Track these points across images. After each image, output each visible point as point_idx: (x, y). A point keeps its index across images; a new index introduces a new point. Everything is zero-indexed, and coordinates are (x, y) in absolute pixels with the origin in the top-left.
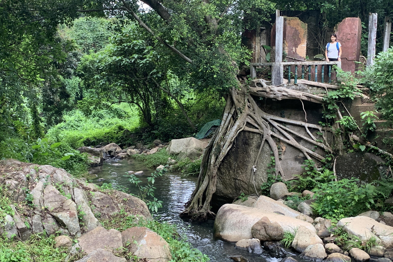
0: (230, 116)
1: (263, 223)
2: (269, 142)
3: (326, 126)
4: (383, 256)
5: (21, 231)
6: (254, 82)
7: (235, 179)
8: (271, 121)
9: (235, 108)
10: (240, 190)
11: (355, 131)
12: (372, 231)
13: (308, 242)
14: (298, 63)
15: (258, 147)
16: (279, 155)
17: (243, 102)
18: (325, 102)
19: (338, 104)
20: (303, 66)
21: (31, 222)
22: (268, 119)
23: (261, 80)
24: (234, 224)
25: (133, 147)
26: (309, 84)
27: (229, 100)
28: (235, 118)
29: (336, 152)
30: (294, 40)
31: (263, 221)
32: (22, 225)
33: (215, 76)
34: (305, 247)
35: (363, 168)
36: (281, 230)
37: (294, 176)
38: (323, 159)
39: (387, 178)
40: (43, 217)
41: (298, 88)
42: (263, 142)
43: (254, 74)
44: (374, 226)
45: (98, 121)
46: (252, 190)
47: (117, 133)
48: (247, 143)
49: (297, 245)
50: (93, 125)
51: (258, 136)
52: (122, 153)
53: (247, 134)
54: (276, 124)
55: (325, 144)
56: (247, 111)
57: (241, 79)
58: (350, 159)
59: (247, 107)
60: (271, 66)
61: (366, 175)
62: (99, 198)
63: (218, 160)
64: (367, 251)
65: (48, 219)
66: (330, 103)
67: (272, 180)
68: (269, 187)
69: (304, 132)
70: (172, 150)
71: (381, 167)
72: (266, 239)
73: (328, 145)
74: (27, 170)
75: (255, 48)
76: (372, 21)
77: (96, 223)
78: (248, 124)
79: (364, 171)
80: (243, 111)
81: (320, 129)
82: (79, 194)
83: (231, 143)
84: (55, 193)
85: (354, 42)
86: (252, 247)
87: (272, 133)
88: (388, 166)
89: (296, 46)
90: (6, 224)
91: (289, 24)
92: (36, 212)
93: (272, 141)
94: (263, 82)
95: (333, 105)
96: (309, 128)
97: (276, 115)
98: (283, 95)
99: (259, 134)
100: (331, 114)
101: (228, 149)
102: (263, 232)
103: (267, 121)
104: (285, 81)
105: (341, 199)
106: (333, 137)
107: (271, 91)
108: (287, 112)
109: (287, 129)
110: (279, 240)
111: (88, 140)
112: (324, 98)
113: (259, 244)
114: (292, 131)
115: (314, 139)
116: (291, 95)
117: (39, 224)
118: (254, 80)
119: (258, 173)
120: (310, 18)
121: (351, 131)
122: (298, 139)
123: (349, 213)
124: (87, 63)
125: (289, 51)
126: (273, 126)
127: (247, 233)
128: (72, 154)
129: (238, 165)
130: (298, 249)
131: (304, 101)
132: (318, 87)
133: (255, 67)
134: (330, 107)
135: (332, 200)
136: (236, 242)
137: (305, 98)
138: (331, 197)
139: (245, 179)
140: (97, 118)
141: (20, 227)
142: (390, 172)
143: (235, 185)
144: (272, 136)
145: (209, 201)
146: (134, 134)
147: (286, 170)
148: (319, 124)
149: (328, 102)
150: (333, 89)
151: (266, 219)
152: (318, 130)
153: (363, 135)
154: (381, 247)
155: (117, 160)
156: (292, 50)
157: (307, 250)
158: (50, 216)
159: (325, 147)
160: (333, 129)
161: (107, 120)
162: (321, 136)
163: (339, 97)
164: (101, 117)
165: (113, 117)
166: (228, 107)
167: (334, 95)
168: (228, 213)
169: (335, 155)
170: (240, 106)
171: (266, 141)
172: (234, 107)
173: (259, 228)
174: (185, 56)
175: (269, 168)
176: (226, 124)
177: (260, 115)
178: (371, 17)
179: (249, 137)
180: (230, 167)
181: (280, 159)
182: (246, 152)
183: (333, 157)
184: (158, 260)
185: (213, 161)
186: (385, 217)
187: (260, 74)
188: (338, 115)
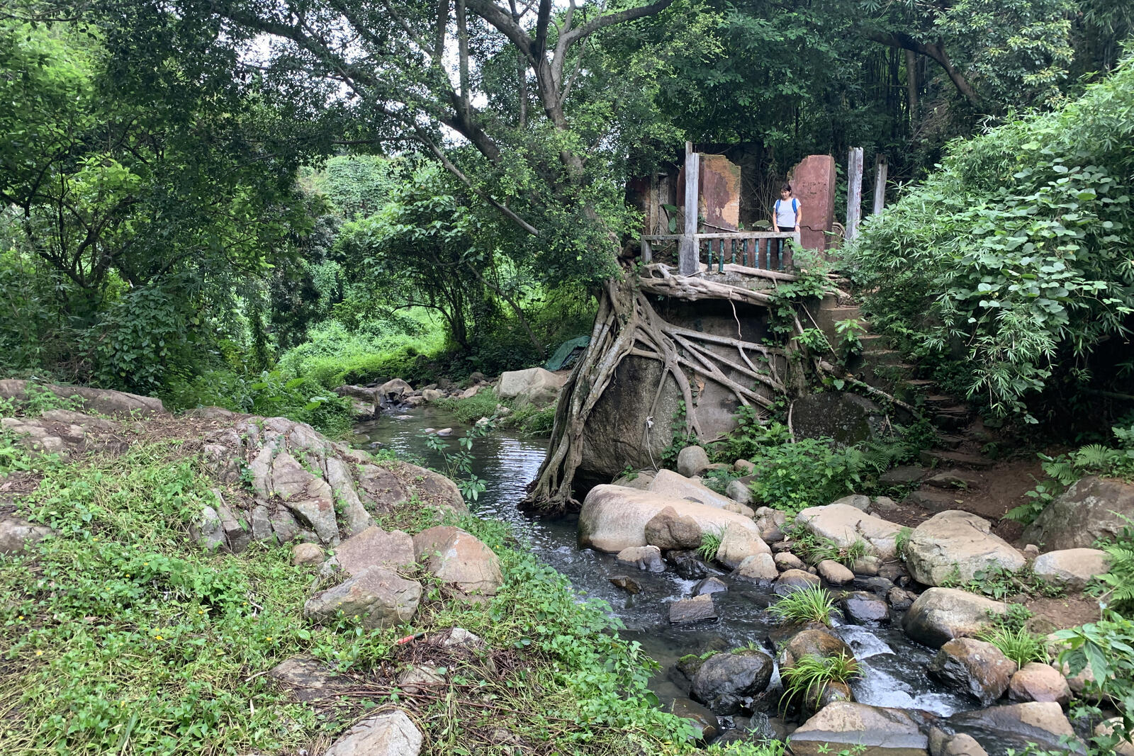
0: (607, 329)
1: (666, 518)
2: (676, 374)
3: (775, 346)
4: (878, 575)
5: (232, 536)
6: (647, 269)
7: (616, 441)
8: (678, 338)
9: (615, 315)
10: (624, 460)
11: (825, 354)
12: (857, 531)
13: (745, 551)
14: (725, 235)
16: (693, 397)
17: (628, 304)
18: (772, 304)
19: (796, 307)
20: (734, 240)
21: (249, 519)
22: (674, 334)
23: (660, 265)
24: (615, 521)
25: (434, 385)
26: (744, 271)
27: (604, 300)
28: (614, 332)
29: (793, 392)
30: (718, 195)
31: (665, 513)
32: (233, 525)
33: (579, 258)
34: (740, 560)
35: (841, 420)
36: (698, 529)
38: (771, 405)
39: (882, 437)
40: (272, 511)
41: (726, 279)
42: (665, 375)
43: (648, 255)
44: (860, 521)
45: (370, 340)
46: (645, 460)
47: (405, 361)
48: (636, 377)
49: (725, 556)
50: (361, 347)
51: (656, 364)
52: (413, 397)
53: (636, 361)
54: (686, 343)
55: (773, 378)
56: (635, 320)
57: (625, 264)
58: (817, 404)
59: (635, 313)
60: (677, 241)
61: (846, 432)
62: (372, 476)
63: (584, 408)
64: (848, 566)
65: (281, 513)
66: (781, 306)
67: (681, 443)
68: (676, 455)
69: (737, 357)
70: (503, 390)
71: (872, 418)
72: (670, 546)
73: (779, 379)
74: (243, 427)
75: (649, 210)
76: (854, 162)
77: (366, 520)
78: (638, 343)
79: (842, 425)
80: (629, 320)
81: (765, 350)
82: (337, 469)
83: (608, 376)
84: (293, 467)
85: (822, 198)
86: (646, 561)
87: (679, 359)
88: (884, 416)
89: (722, 206)
90: (204, 522)
91: (709, 167)
92: (258, 501)
93: (680, 374)
94: (664, 268)
95: (787, 309)
96: (744, 349)
97: (688, 327)
98: (700, 292)
99: (657, 360)
100: (784, 324)
101: (604, 387)
102: (665, 534)
103: (671, 337)
104: (702, 267)
105: (803, 475)
106: (787, 366)
107: (679, 284)
108: (706, 322)
109: (707, 352)
110: (693, 548)
111: (352, 373)
112: (770, 297)
113: (658, 554)
114: (715, 356)
115: (754, 369)
116: (712, 292)
117: (265, 522)
118: (648, 266)
119: (656, 429)
120: (745, 156)
121: (819, 355)
122: (727, 369)
123: (817, 498)
124: (351, 236)
125: (708, 215)
126: (683, 347)
127: (637, 536)
128: (325, 399)
129: (621, 417)
130: (728, 563)
131: (735, 301)
132: (760, 277)
133: (649, 242)
134: (781, 313)
135: (787, 476)
136: (617, 553)
137: (738, 298)
138: (784, 472)
139: (633, 441)
140: (369, 335)
141: (229, 529)
142: (888, 426)
143: (615, 450)
144: (680, 364)
145: (570, 480)
146: (435, 362)
147: (705, 424)
148: (762, 343)
149: (778, 303)
150: (786, 281)
151: (672, 510)
152: (760, 353)
153: (840, 361)
154: (874, 559)
155: (405, 410)
156: (714, 212)
157: (743, 565)
158: (284, 508)
159: (774, 384)
160: (786, 351)
161: (387, 338)
162: (767, 364)
163: (797, 295)
164: (376, 332)
165: (398, 333)
166: (602, 313)
167: (788, 291)
168: (603, 501)
169: (791, 398)
170: (622, 310)
171: (670, 373)
172: (612, 313)
173: (658, 526)
174: (525, 223)
175: (675, 420)
176: (600, 344)
177: (658, 327)
178: (852, 154)
179: (640, 365)
180: (607, 420)
181: (695, 405)
182: (635, 393)
183: (788, 400)
184: (479, 585)
185: (576, 408)
186: (880, 505)
187: (659, 255)
188: (796, 327)
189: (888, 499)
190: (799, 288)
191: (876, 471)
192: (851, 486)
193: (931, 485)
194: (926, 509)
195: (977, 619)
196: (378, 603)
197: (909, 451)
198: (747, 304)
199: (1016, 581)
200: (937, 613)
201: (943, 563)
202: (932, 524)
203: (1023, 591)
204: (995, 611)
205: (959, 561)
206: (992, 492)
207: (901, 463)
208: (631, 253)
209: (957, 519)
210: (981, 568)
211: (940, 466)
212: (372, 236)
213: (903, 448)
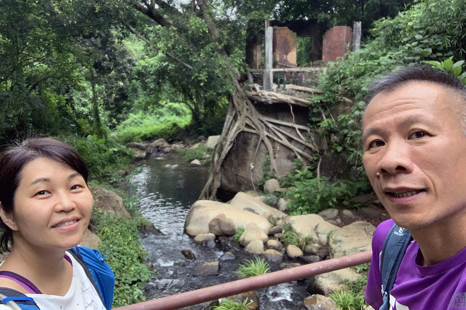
0: (232, 118)
1: (218, 220)
2: (265, 141)
3: (313, 128)
4: (315, 254)
6: (249, 87)
7: (237, 175)
8: (266, 123)
9: (236, 110)
10: (241, 185)
11: (335, 133)
12: (315, 230)
13: (254, 238)
14: (287, 70)
15: (256, 146)
16: (274, 154)
17: (242, 105)
18: (311, 105)
19: (323, 107)
20: (291, 72)
24: (197, 220)
26: (296, 89)
27: (231, 102)
28: (235, 118)
30: (285, 48)
34: (249, 242)
35: (340, 167)
36: (233, 226)
37: (286, 173)
38: (311, 158)
41: (287, 92)
42: (259, 142)
43: (251, 79)
44: (318, 224)
46: (250, 185)
48: (246, 143)
51: (256, 136)
52: (168, 148)
53: (246, 134)
54: (270, 126)
55: (313, 144)
56: (245, 113)
57: (241, 84)
58: (331, 159)
59: (245, 109)
60: (262, 73)
61: (342, 174)
63: (220, 158)
64: (301, 249)
66: (315, 107)
67: (267, 177)
68: (264, 184)
69: (295, 133)
70: (208, 146)
71: (354, 167)
72: (219, 234)
73: (315, 145)
75: (256, 55)
76: (356, 30)
78: (247, 126)
79: (340, 170)
80: (242, 113)
81: (309, 130)
83: (231, 142)
85: (341, 49)
86: (206, 241)
87: (267, 133)
89: (287, 54)
93: (267, 141)
94: (257, 86)
95: (318, 108)
96: (300, 130)
97: (272, 117)
98: (273, 99)
99: (256, 134)
100: (317, 117)
101: (229, 148)
102: (217, 228)
103: (263, 122)
104: (274, 86)
106: (319, 139)
107: (263, 95)
108: (280, 115)
109: (280, 130)
110: (231, 236)
112: (310, 102)
113: (213, 238)
114: (284, 132)
115: (303, 139)
116: (279, 99)
118: (250, 85)
119: (256, 170)
121: (333, 133)
122: (290, 139)
125: (280, 59)
126: (269, 128)
127: (206, 228)
129: (238, 163)
130: (243, 244)
131: (293, 105)
132: (305, 92)
133: (252, 73)
134: (315, 110)
135: (300, 197)
136: (195, 236)
137: (293, 102)
139: (244, 176)
143: (237, 180)
144: (267, 136)
148: (307, 126)
149: (313, 105)
150: (319, 94)
152: (306, 131)
153: (341, 137)
154: (317, 245)
155: (162, 154)
156: (283, 57)
157: (249, 246)
159: (312, 147)
160: (319, 131)
161: (166, 117)
162: (310, 137)
163: (321, 101)
166: (230, 110)
167: (316, 99)
170: (239, 108)
171: (262, 141)
173: (214, 224)
174: (185, 64)
175: (265, 165)
176: (229, 125)
177: (257, 118)
178: (355, 25)
179: (248, 137)
180: (232, 164)
181: (275, 158)
182: (245, 151)
183: (320, 156)
185: (216, 158)
187: (258, 79)
188: (322, 118)
190: (323, 98)
191: (349, 196)
193: (374, 205)
198: (298, 106)
207: (364, 192)
208: (243, 79)
209: (360, 226)
212: (151, 67)
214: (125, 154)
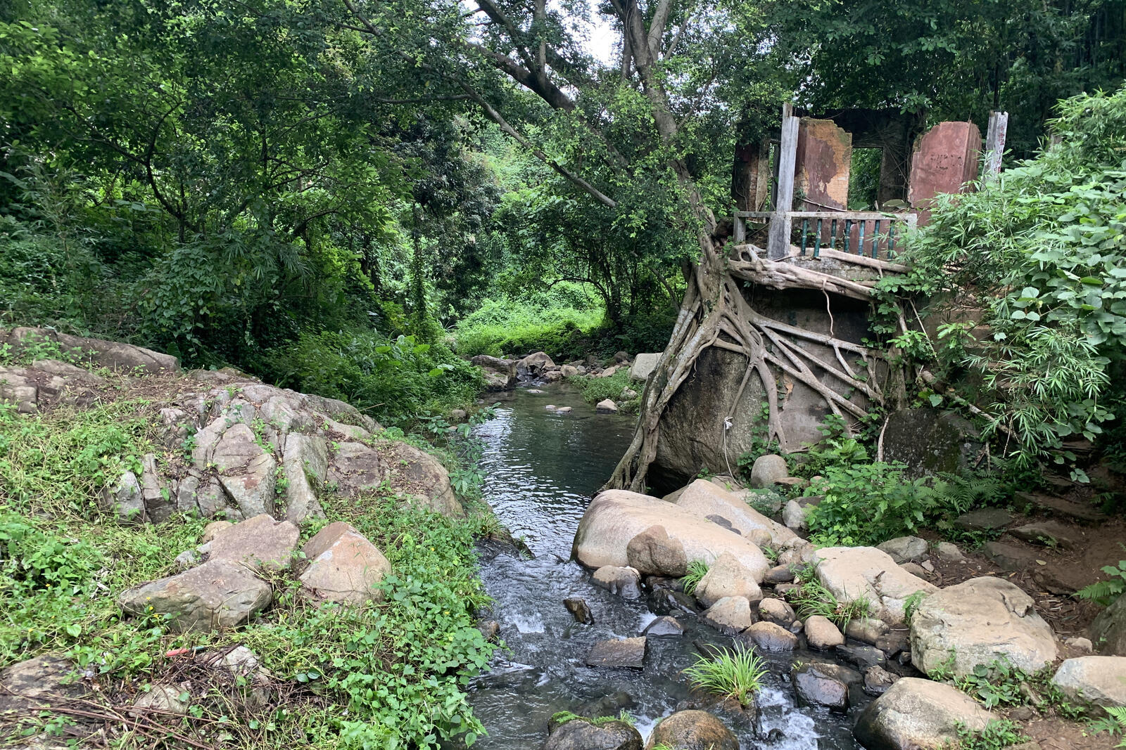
0: (691, 316)
1: (649, 538)
2: (761, 372)
3: (876, 348)
4: (874, 645)
5: (151, 505)
6: (736, 251)
7: (692, 440)
8: (767, 331)
9: (701, 301)
10: (701, 462)
11: (927, 363)
12: (874, 585)
13: (728, 589)
14: (824, 215)
16: (780, 400)
17: (715, 290)
18: (875, 298)
19: (903, 304)
20: (835, 221)
21: (175, 489)
22: (762, 326)
23: (750, 246)
24: (602, 533)
25: (581, 361)
26: (844, 258)
27: (692, 283)
28: (698, 317)
29: (891, 404)
30: (823, 166)
31: (648, 533)
32: (154, 493)
34: (717, 599)
35: (933, 442)
36: (682, 556)
37: (804, 444)
38: (865, 416)
39: (974, 470)
40: (203, 483)
41: (821, 266)
42: (749, 371)
43: (740, 233)
44: (883, 572)
45: (539, 311)
47: (562, 335)
48: (717, 372)
49: (704, 592)
50: (528, 318)
51: (741, 358)
52: (553, 372)
53: (720, 353)
54: (776, 338)
55: (871, 386)
56: (721, 307)
57: (718, 244)
58: (912, 421)
59: (721, 299)
60: (768, 219)
61: (937, 458)
62: (351, 455)
63: (660, 401)
64: (841, 628)
65: (211, 486)
66: (883, 301)
67: (759, 450)
68: (752, 464)
69: (832, 358)
70: (635, 373)
71: (968, 445)
72: (650, 571)
73: (877, 387)
74: (214, 392)
75: (756, 182)
76: (994, 130)
79: (934, 449)
80: (714, 308)
81: (864, 353)
82: (294, 445)
83: (686, 368)
84: (245, 439)
85: (955, 174)
86: (619, 584)
87: (766, 355)
88: (984, 443)
89: (826, 179)
90: (120, 488)
91: (813, 133)
92: (191, 471)
93: (765, 370)
94: (753, 250)
95: (891, 305)
96: (841, 349)
97: (780, 319)
98: (788, 280)
99: (742, 354)
100: (888, 324)
101: (681, 380)
102: (645, 556)
103: (759, 329)
104: (793, 251)
105: (857, 505)
106: (887, 372)
107: (765, 269)
108: (801, 315)
109: (798, 349)
110: (677, 577)
112: (872, 290)
113: (634, 580)
114: (807, 354)
115: (849, 373)
116: (803, 280)
117: (190, 494)
118: (737, 247)
119: (735, 432)
120: (891, 124)
121: (921, 362)
122: (819, 371)
125: (810, 190)
126: (772, 342)
127: (622, 555)
128: (450, 367)
129: (698, 414)
130: (704, 601)
131: (829, 293)
132: (863, 266)
133: (743, 219)
134: (883, 310)
135: (838, 503)
136: (596, 569)
137: (834, 289)
138: (835, 498)
139: (710, 442)
140: (538, 306)
141: (149, 496)
142: (985, 456)
143: (692, 451)
144: (767, 361)
145: (642, 476)
146: (587, 338)
147: (790, 431)
148: (862, 344)
149: (880, 298)
150: (894, 272)
152: (859, 355)
153: (942, 372)
154: (878, 623)
155: (539, 384)
156: (818, 186)
157: (715, 607)
158: (216, 481)
159: (870, 392)
160: (889, 356)
161: (554, 310)
162: (865, 369)
163: (900, 288)
164: (545, 304)
165: (567, 306)
166: (688, 297)
167: (888, 284)
169: (889, 410)
170: (709, 296)
171: (755, 370)
172: (699, 298)
173: (639, 546)
174: (600, 194)
175: (757, 424)
176: (683, 331)
177: (746, 318)
178: (992, 120)
179: (723, 359)
180: (684, 416)
181: (780, 409)
182: (715, 389)
183: (886, 412)
184: (345, 595)
185: (651, 401)
186: (941, 553)
187: (757, 235)
188: (899, 327)
189: (954, 547)
190: (904, 282)
191: (954, 509)
192: (911, 526)
193: (1013, 536)
194: (996, 565)
195: (942, 732)
196: (198, 603)
197: (1002, 490)
198: (844, 297)
199: (1025, 686)
200: (890, 713)
201: (938, 646)
202: (954, 591)
203: (1030, 703)
204: (969, 725)
205: (958, 647)
206: (1088, 556)
207: (990, 503)
208: (724, 233)
209: (989, 591)
210: (985, 662)
211: (1035, 513)
212: (530, 206)
213: (997, 485)
214: (467, 378)
